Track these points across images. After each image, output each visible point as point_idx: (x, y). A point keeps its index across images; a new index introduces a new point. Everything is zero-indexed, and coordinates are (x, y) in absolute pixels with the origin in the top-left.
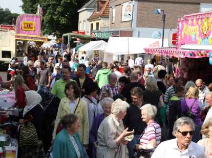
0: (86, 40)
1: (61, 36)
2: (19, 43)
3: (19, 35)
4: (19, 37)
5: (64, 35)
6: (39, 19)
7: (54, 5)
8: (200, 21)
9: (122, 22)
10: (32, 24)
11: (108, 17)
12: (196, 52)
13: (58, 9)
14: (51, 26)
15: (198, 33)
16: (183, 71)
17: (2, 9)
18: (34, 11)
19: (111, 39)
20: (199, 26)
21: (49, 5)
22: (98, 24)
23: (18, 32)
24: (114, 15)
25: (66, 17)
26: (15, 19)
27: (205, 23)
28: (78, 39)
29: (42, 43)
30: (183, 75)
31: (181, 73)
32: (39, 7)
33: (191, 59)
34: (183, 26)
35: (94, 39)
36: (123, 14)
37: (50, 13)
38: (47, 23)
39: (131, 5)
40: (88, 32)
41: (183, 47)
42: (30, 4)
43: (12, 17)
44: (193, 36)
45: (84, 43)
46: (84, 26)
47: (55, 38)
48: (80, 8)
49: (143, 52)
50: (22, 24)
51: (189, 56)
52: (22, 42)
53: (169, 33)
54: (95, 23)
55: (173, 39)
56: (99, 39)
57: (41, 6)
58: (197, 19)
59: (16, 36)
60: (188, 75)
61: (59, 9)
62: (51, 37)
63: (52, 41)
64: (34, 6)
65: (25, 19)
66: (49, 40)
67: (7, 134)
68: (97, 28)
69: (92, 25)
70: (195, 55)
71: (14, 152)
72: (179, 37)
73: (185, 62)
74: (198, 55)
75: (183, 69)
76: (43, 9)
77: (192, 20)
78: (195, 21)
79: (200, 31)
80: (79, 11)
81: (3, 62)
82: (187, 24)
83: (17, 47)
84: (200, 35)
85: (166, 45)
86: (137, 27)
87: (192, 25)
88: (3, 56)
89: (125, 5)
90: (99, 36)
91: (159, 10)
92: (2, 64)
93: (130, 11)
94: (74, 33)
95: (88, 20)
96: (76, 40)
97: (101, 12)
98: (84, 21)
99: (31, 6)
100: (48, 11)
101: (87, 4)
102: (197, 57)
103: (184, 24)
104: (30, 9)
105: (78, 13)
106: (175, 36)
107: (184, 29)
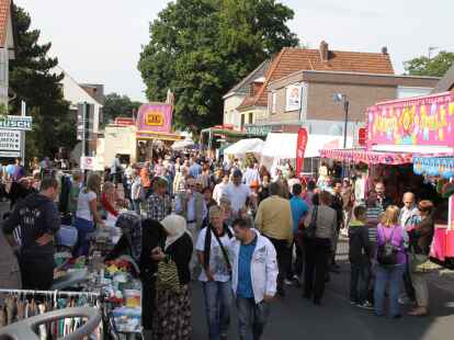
0: (234, 138)
1: (199, 132)
3: (141, 131)
4: (140, 134)
5: (203, 131)
6: (169, 109)
7: (189, 89)
8: (398, 112)
9: (286, 112)
10: (159, 116)
11: (265, 105)
12: (394, 156)
13: (195, 95)
14: (186, 119)
15: (396, 129)
17: (119, 97)
18: (162, 98)
19: (271, 136)
20: (398, 118)
21: (183, 90)
22: (251, 115)
23: (140, 127)
24: (274, 102)
25: (206, 106)
26: (137, 110)
27: (407, 115)
28: (223, 137)
29: (172, 142)
32: (169, 92)
33: (387, 166)
34: (374, 118)
35: (246, 137)
37: (184, 100)
38: (179, 114)
39: (299, 88)
40: (237, 127)
41: (374, 148)
42: (157, 88)
43: (132, 107)
44: (389, 133)
45: (231, 142)
46: (231, 118)
47: (191, 134)
48: (226, 93)
49: (318, 155)
50: (146, 117)
51: (384, 162)
53: (354, 128)
54: (247, 114)
55: (360, 136)
56: (253, 137)
57: (172, 91)
58: (395, 109)
59: (138, 134)
61: (197, 95)
62: (184, 134)
63: (187, 139)
64: (163, 91)
65: (150, 109)
66: (183, 138)
68: (251, 121)
69: (243, 116)
70: (392, 160)
71: (137, 297)
72: (370, 134)
73: (378, 169)
74: (397, 160)
77: (388, 110)
78: (391, 111)
79: (398, 125)
80: (224, 97)
82: (380, 115)
83: (139, 149)
84: (399, 131)
85: (350, 145)
86: (309, 117)
87: (388, 117)
89: (290, 89)
90: (254, 131)
91: (340, 96)
93: (298, 97)
94: (218, 128)
95: (237, 109)
96: (220, 137)
97: (256, 99)
98: (232, 111)
99: (158, 91)
100: (181, 98)
101: (236, 88)
102: (396, 163)
103: (376, 115)
104: (156, 95)
105: (223, 101)
106: (362, 133)
107: (376, 122)
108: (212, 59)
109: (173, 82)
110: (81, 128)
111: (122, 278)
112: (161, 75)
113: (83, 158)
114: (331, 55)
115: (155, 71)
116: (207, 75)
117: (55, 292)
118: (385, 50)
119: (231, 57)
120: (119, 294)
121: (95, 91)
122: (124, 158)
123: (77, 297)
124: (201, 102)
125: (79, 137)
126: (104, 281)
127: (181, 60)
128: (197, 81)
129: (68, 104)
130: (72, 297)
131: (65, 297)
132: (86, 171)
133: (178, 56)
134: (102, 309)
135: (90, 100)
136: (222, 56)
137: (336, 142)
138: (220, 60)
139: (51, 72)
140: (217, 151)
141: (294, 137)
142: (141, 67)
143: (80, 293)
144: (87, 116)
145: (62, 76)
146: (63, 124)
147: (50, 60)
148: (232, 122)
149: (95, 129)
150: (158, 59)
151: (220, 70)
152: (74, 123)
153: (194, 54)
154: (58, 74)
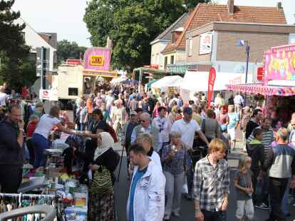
0: (159, 75)
1: (132, 71)
2: (87, 79)
3: (86, 70)
4: (86, 72)
5: (135, 69)
7: (124, 37)
8: (289, 53)
9: (200, 55)
10: (101, 58)
11: (184, 49)
12: (285, 89)
13: (128, 41)
14: (122, 60)
15: (287, 67)
16: (270, 111)
17: (69, 43)
18: (103, 44)
19: (188, 74)
20: (289, 59)
21: (119, 37)
22: (173, 57)
23: (86, 67)
24: (191, 47)
25: (138, 50)
28: (150, 74)
29: (111, 79)
30: (270, 114)
31: (268, 113)
32: (108, 39)
33: (279, 98)
34: (270, 60)
35: (168, 74)
36: (201, 46)
37: (120, 45)
38: (116, 56)
39: (211, 35)
40: (161, 66)
41: (270, 83)
42: (99, 36)
43: (79, 51)
44: (282, 71)
45: (157, 79)
46: (157, 59)
47: (126, 73)
48: (153, 39)
49: (225, 88)
50: (90, 58)
51: (277, 94)
52: (90, 78)
53: (253, 67)
54: (169, 56)
55: (258, 74)
56: (174, 74)
57: (110, 38)
58: (287, 52)
59: (84, 72)
60: (276, 115)
61: (130, 41)
62: (121, 72)
63: (122, 76)
65: (93, 53)
66: (119, 75)
67: (77, 179)
68: (172, 62)
69: (166, 58)
70: (284, 92)
71: (83, 199)
72: (266, 72)
73: (272, 100)
74: (288, 92)
75: (270, 108)
76: (113, 42)
77: (281, 52)
78: (284, 54)
79: (289, 65)
80: (151, 43)
81: (70, 100)
82: (275, 57)
83: (85, 84)
84: (290, 69)
85: (250, 81)
86: (217, 60)
87: (281, 58)
88: (70, 94)
89: (204, 36)
90: (174, 70)
91: (243, 42)
92: (69, 102)
93: (209, 42)
94: (146, 68)
95: (162, 53)
96: (148, 75)
97: (176, 44)
98: (158, 54)
99: (100, 39)
100: (118, 44)
102: (287, 95)
103: (272, 57)
104: (99, 42)
105: (151, 46)
106: (260, 71)
107: (272, 62)
108: (142, 13)
109: (111, 31)
110: (40, 67)
111: (72, 184)
112: (102, 25)
113: (41, 91)
114: (236, 9)
115: (97, 22)
116: (138, 26)
117: (20, 195)
118: (280, 4)
119: (157, 12)
120: (69, 196)
121: (50, 38)
122: (73, 91)
123: (37, 198)
124: (133, 47)
125: (38, 75)
126: (58, 186)
127: (117, 14)
128: (130, 30)
129: (29, 48)
130: (33, 199)
131: (27, 198)
132: (44, 101)
133: (115, 10)
134: (57, 208)
135: (47, 45)
136: (150, 11)
137: (240, 78)
138: (149, 14)
139: (15, 22)
140: (146, 85)
141: (207, 74)
142: (86, 19)
143: (39, 196)
144: (44, 58)
145: (24, 26)
146: (26, 65)
147: (14, 13)
148: (158, 63)
149: (51, 68)
150: (99, 13)
151: (148, 22)
152: (34, 63)
153: (127, 9)
154: (21, 24)
